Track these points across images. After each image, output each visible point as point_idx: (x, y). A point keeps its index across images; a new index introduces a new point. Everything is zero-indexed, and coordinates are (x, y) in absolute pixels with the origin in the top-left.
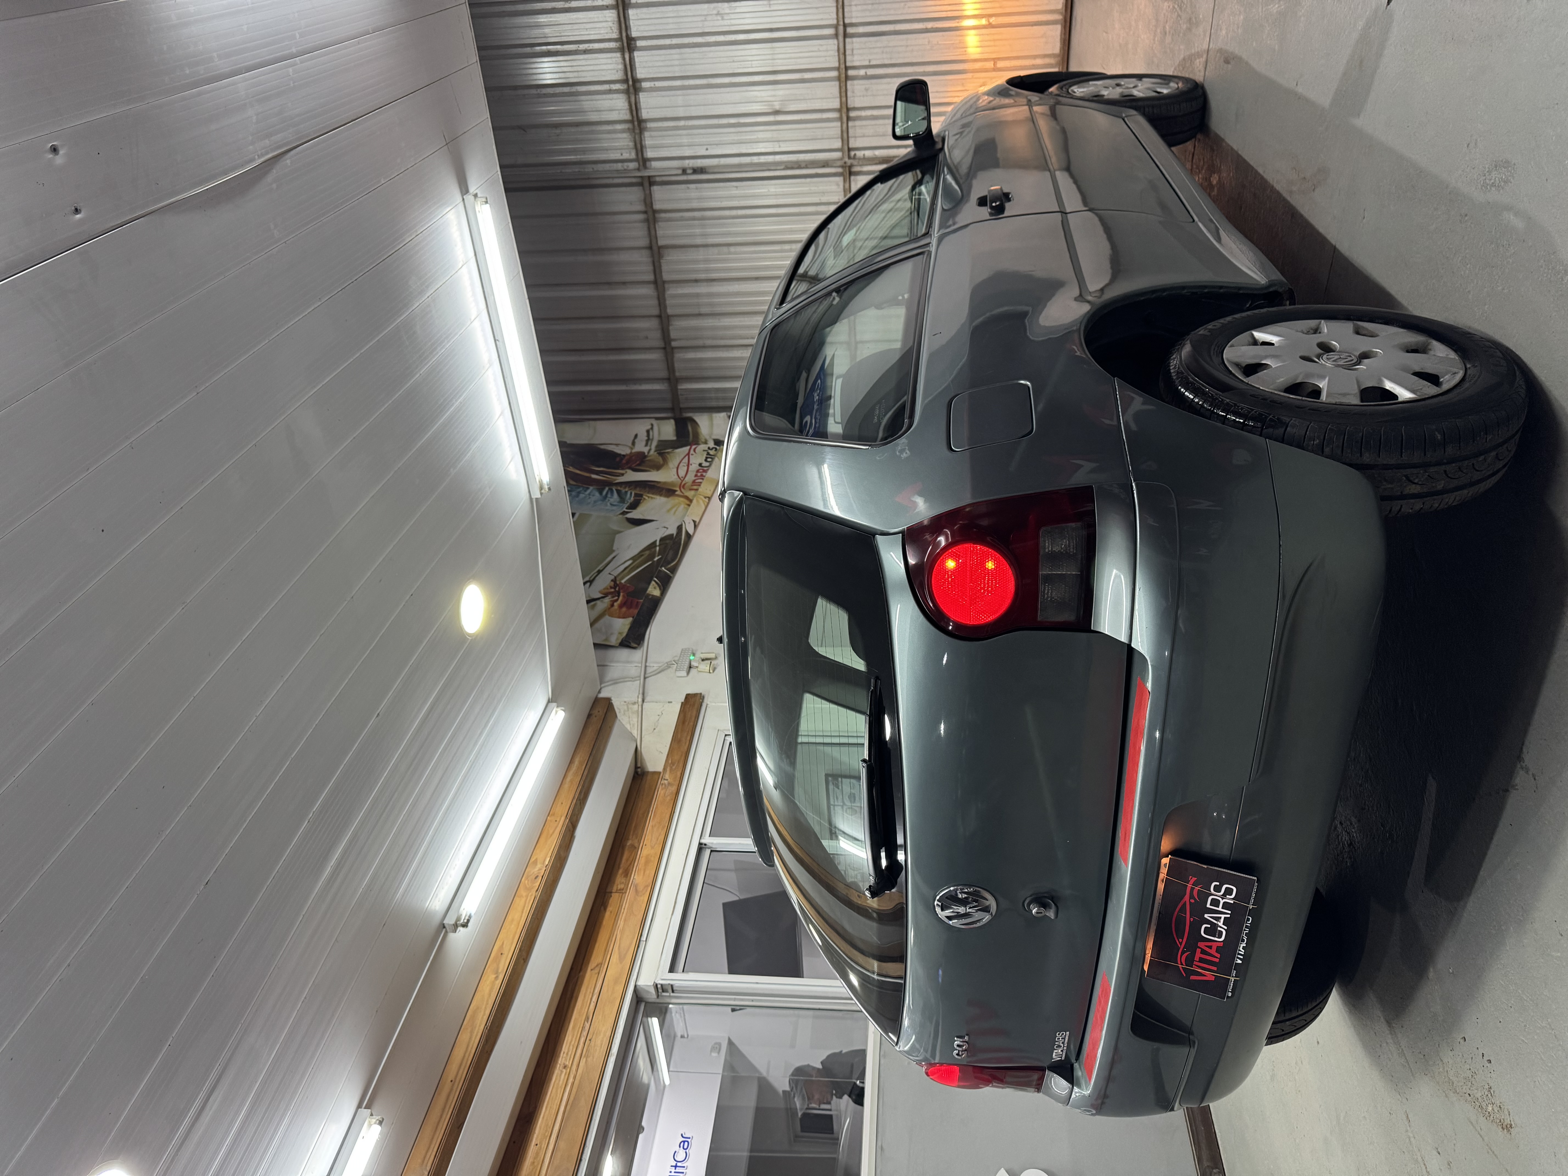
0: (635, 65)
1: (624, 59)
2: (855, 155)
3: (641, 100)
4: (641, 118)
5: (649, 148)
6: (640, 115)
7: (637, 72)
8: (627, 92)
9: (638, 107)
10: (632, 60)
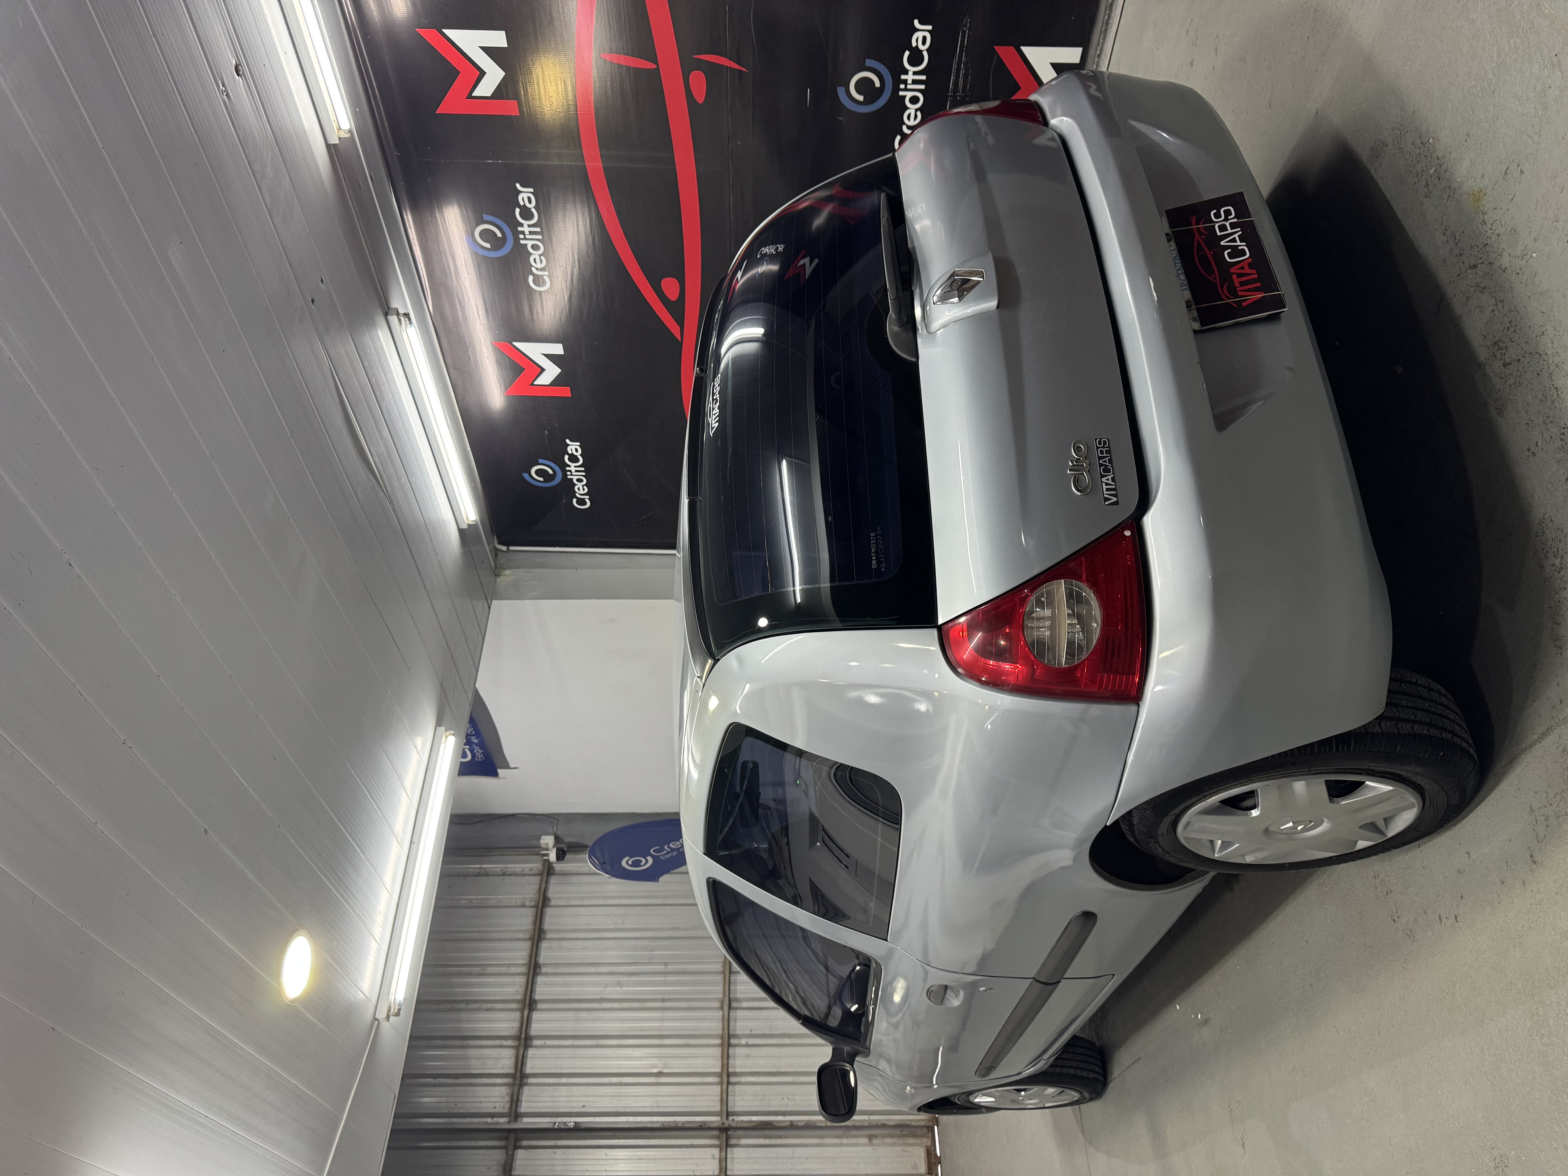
0: (531, 1023)
1: (522, 1018)
2: (733, 1120)
3: (529, 1056)
4: (524, 1072)
5: (525, 1102)
6: (524, 1069)
7: (532, 1029)
8: (517, 1048)
9: (525, 1062)
10: (529, 1020)
